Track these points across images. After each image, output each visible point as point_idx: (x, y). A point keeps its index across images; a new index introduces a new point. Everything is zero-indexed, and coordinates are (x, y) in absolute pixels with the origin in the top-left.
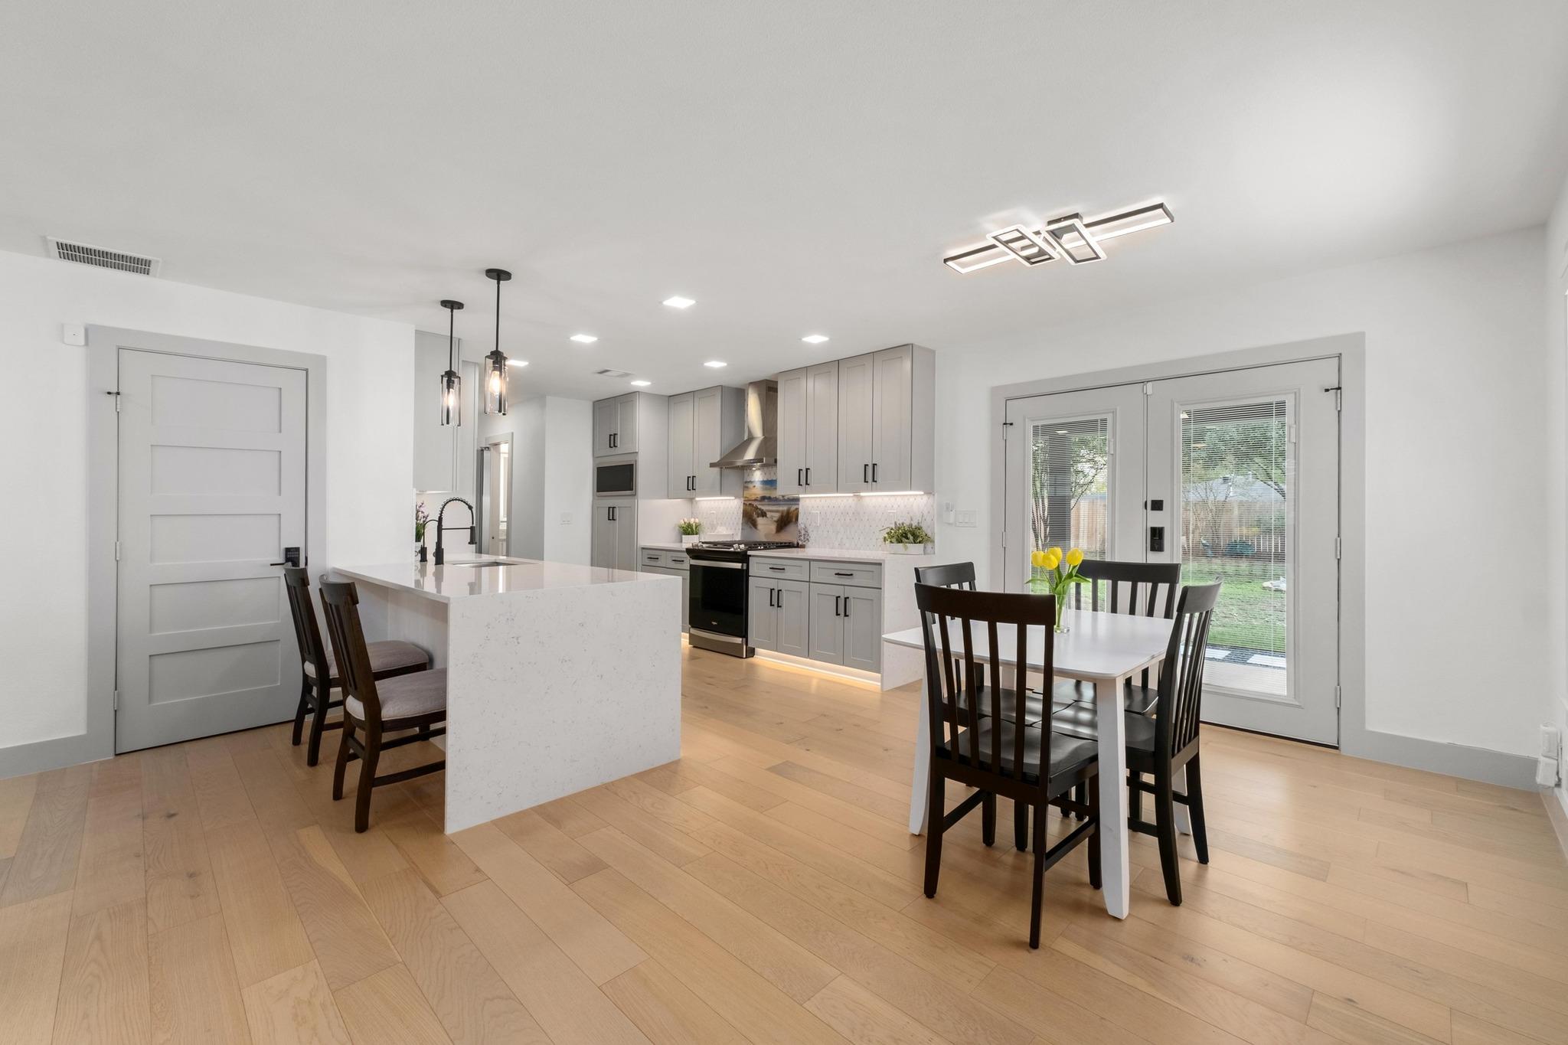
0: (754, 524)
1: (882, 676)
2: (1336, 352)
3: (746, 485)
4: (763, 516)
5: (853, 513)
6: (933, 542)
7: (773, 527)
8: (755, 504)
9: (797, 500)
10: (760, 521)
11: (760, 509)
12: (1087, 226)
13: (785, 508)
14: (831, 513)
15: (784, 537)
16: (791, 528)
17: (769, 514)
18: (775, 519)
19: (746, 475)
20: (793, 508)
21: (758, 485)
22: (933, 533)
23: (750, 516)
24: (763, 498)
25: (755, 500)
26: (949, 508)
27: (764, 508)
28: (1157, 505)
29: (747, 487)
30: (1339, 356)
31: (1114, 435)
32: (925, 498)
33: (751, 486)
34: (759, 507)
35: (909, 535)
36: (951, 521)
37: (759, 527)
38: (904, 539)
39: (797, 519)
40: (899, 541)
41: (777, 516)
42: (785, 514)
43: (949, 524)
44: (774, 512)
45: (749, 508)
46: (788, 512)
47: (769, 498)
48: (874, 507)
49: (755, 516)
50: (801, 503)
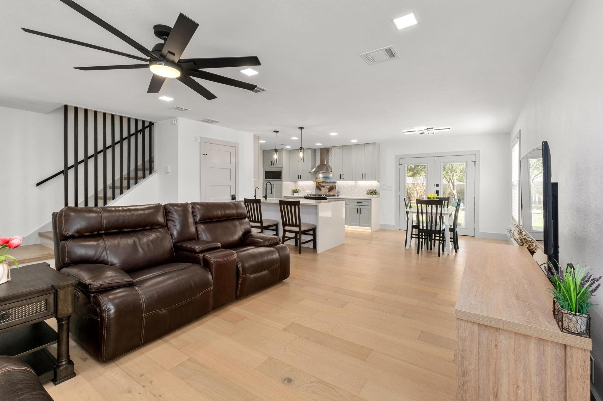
0: (320, 190)
1: (372, 228)
2: (474, 154)
3: (317, 178)
4: (323, 187)
5: (355, 187)
6: (379, 194)
7: (327, 190)
8: (320, 184)
9: (336, 182)
10: (322, 188)
11: (322, 185)
12: (435, 130)
13: (331, 185)
14: (347, 186)
15: (331, 193)
16: (334, 190)
17: (325, 187)
18: (328, 188)
19: (316, 175)
20: (334, 185)
21: (321, 178)
22: (379, 192)
23: (318, 187)
24: (323, 182)
25: (320, 182)
26: (384, 185)
27: (324, 185)
28: (437, 185)
29: (317, 179)
30: (475, 155)
31: (427, 169)
32: (377, 183)
33: (318, 178)
34: (322, 184)
35: (374, 192)
36: (385, 189)
37: (322, 190)
38: (372, 194)
39: (336, 188)
40: (371, 194)
41: (328, 187)
42: (331, 187)
43: (384, 190)
44: (328, 186)
45: (318, 185)
46: (332, 186)
47: (325, 182)
48: (361, 185)
49: (320, 187)
50: (337, 183)
